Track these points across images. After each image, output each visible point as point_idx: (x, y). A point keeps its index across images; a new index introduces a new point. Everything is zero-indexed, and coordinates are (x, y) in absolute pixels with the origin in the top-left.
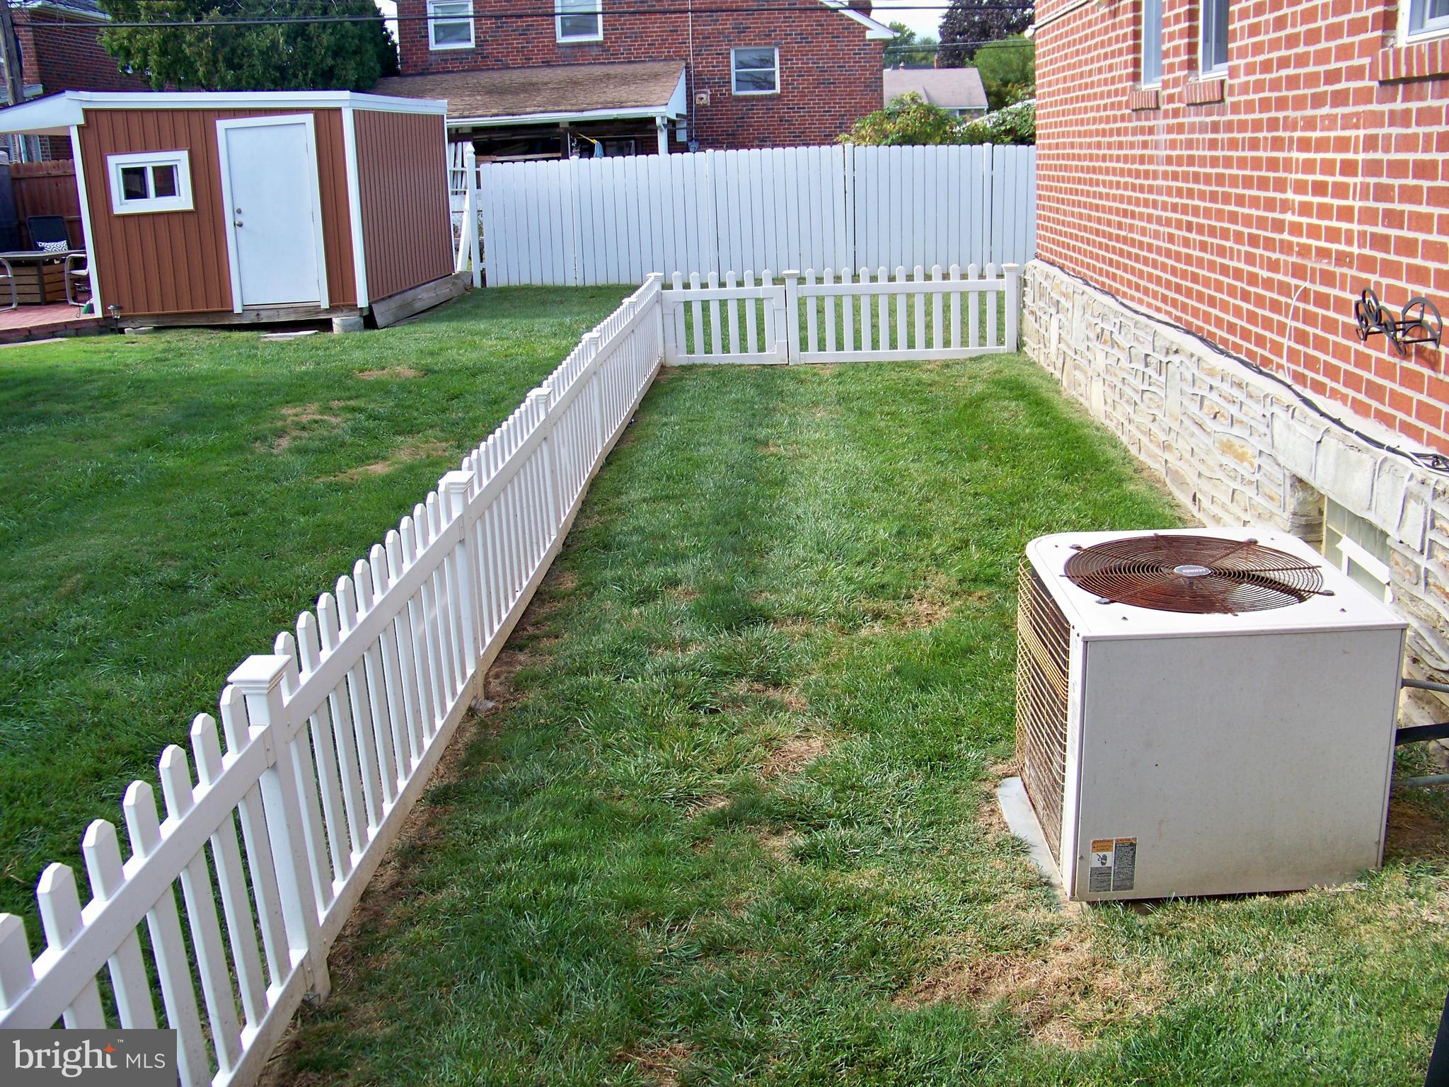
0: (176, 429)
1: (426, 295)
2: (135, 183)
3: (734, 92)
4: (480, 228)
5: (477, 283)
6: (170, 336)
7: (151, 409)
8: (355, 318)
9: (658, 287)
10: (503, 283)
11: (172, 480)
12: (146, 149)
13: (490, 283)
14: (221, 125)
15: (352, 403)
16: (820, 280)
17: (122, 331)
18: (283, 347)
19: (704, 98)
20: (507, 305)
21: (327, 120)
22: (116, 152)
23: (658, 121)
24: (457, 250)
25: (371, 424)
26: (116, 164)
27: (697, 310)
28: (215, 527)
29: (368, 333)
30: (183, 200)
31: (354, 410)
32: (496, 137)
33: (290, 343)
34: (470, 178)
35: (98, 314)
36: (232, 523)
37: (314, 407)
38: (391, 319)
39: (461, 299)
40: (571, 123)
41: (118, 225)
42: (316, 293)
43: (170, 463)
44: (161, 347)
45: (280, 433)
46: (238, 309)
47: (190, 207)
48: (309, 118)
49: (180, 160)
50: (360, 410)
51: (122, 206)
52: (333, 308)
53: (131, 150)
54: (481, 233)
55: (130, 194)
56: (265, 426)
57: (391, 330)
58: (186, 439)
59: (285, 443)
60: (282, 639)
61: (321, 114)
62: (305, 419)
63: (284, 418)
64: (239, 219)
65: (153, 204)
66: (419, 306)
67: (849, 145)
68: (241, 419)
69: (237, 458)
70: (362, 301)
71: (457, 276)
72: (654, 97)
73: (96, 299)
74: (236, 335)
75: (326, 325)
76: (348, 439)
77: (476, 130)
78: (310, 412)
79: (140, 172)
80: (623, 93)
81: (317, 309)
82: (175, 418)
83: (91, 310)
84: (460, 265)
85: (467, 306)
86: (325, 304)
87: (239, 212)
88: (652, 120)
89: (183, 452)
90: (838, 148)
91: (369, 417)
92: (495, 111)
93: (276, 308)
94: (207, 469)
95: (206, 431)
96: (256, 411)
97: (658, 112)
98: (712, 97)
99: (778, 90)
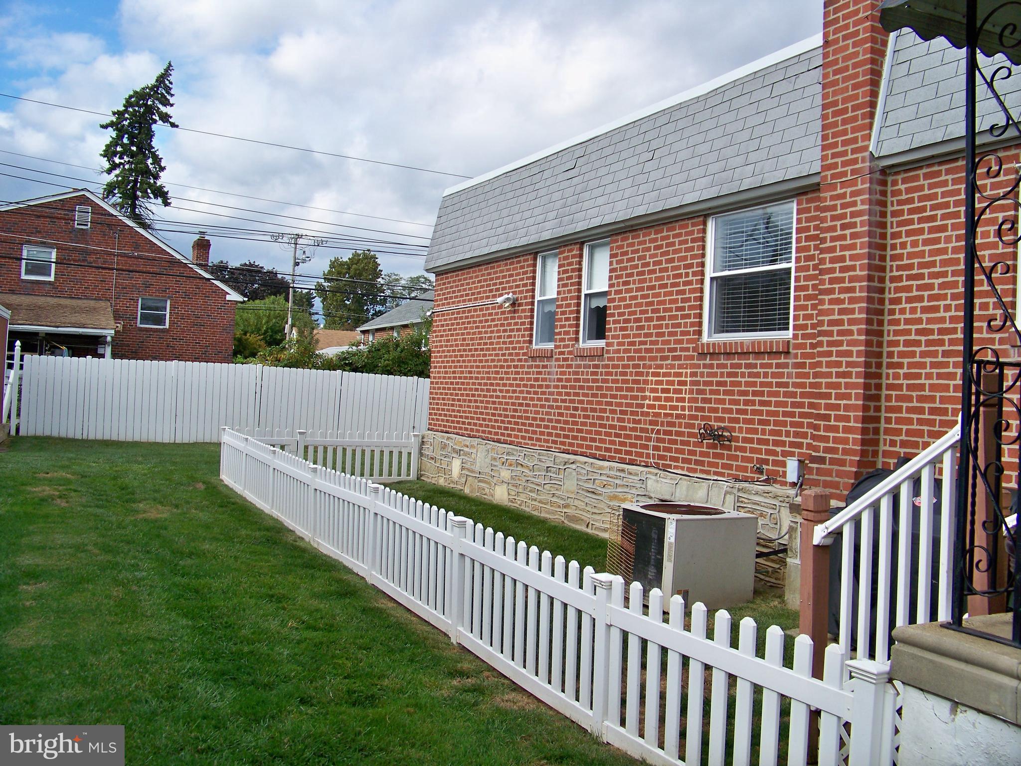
3: (139, 325)
5: (13, 432)
13: (22, 433)
19: (118, 327)
40: (47, 334)
84: (4, 419)
97: (109, 333)
98: (124, 326)
99: (167, 326)
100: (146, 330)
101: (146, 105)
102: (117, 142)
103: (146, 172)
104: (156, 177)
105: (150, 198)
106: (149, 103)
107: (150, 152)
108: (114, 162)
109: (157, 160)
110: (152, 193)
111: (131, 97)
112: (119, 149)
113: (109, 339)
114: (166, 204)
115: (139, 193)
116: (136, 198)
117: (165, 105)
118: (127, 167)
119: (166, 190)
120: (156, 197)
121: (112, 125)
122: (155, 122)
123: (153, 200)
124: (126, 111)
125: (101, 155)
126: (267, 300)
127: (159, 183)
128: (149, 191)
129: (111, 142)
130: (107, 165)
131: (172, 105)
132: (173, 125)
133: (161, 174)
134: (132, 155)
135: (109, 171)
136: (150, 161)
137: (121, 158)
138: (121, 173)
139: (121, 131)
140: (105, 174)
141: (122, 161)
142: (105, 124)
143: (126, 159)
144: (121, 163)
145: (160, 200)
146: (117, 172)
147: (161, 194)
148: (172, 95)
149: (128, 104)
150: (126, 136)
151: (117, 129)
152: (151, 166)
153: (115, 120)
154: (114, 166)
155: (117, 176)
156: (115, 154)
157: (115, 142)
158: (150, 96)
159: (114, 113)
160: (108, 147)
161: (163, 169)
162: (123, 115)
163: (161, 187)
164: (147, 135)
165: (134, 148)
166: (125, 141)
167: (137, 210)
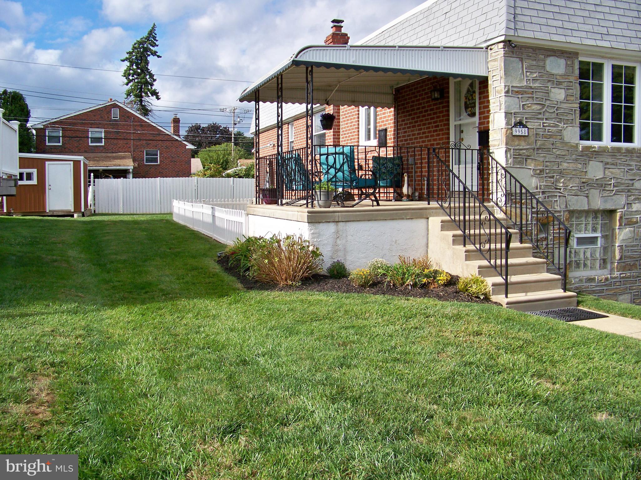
3: (145, 163)
4: (94, 196)
5: (93, 212)
8: (80, 214)
10: (100, 212)
12: (24, 168)
13: (97, 212)
14: (47, 163)
17: (12, 216)
19: (136, 165)
21: (77, 164)
23: (128, 170)
30: (34, 182)
34: (92, 183)
35: (5, 211)
40: (103, 170)
42: (70, 207)
46: (48, 211)
47: (36, 184)
48: (72, 163)
49: (34, 171)
52: (74, 212)
61: (75, 162)
64: (50, 187)
65: (25, 182)
67: (196, 177)
70: (83, 210)
72: (123, 164)
73: (5, 207)
74: (47, 218)
75: (72, 216)
79: (23, 174)
81: (70, 212)
86: (73, 210)
87: (50, 185)
88: (126, 170)
90: (193, 178)
93: (58, 211)
97: (131, 168)
98: (138, 164)
99: (159, 163)
100: (149, 165)
101: (143, 47)
102: (130, 68)
103: (147, 83)
104: (152, 85)
105: (149, 96)
106: (145, 46)
107: (147, 72)
108: (129, 79)
109: (152, 76)
110: (151, 93)
111: (135, 44)
112: (131, 72)
113: (131, 171)
114: (158, 98)
115: (143, 94)
116: (142, 97)
117: (153, 46)
118: (136, 81)
119: (157, 91)
120: (152, 95)
121: (127, 59)
122: (149, 55)
123: (151, 97)
124: (133, 52)
125: (122, 76)
126: (223, 145)
127: (154, 88)
128: (148, 93)
129: (127, 69)
130: (126, 81)
131: (157, 46)
132: (159, 57)
133: (154, 83)
134: (139, 75)
135: (127, 84)
136: (148, 77)
137: (133, 76)
138: (133, 84)
139: (132, 63)
140: (125, 85)
141: (134, 78)
142: (123, 59)
143: (135, 76)
144: (133, 79)
145: (155, 97)
146: (131, 84)
147: (155, 93)
148: (157, 41)
149: (134, 48)
150: (134, 64)
151: (130, 62)
152: (148, 80)
153: (128, 57)
154: (130, 81)
155: (131, 86)
156: (129, 75)
157: (129, 69)
158: (145, 42)
159: (128, 53)
160: (126, 71)
161: (155, 80)
162: (132, 54)
163: (155, 90)
164: (145, 63)
165: (139, 71)
166: (135, 67)
167: (143, 103)
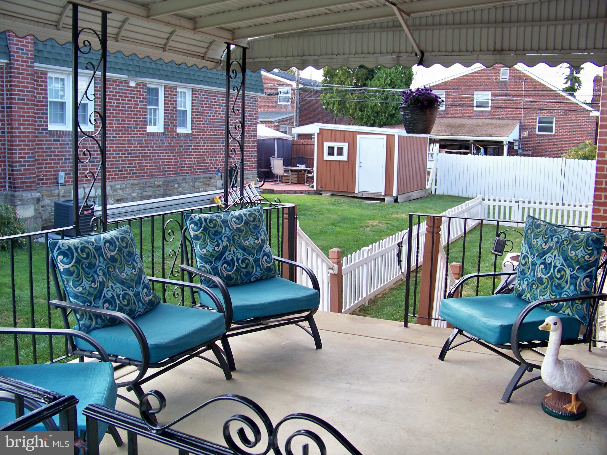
0: (339, 222)
1: (415, 195)
2: (331, 151)
3: (537, 132)
5: (433, 193)
6: (336, 198)
7: (333, 216)
8: (392, 199)
9: (480, 200)
10: (442, 193)
11: (339, 233)
12: (336, 141)
13: (437, 193)
14: (359, 136)
15: (388, 222)
16: (546, 204)
17: (321, 194)
18: (369, 205)
19: (525, 134)
20: (441, 200)
21: (390, 138)
22: (327, 141)
23: (504, 143)
24: (428, 180)
25: (392, 227)
26: (326, 145)
27: (491, 208)
28: (351, 243)
29: (396, 204)
30: (344, 157)
31: (388, 223)
32: (448, 143)
33: (371, 204)
35: (315, 188)
36: (355, 243)
37: (377, 221)
38: (403, 201)
39: (427, 197)
40: (474, 140)
41: (324, 163)
42: (380, 189)
43: (338, 229)
44: (333, 200)
45: (367, 227)
46: (357, 192)
47: (347, 160)
48: (385, 137)
49: (345, 146)
50: (389, 224)
51: (326, 157)
52: (385, 195)
53: (331, 141)
54: (436, 175)
55: (329, 154)
56: (363, 224)
57: (402, 204)
58: (342, 225)
59: (368, 229)
60: (370, 245)
61: (389, 136)
62: (374, 224)
63: (368, 223)
64: (360, 165)
65: (335, 158)
66: (413, 198)
67: (564, 158)
68: (357, 222)
69: (355, 230)
70: (395, 194)
71: (427, 190)
72: (504, 133)
73: (315, 184)
74: (355, 200)
75: (383, 200)
76: (385, 230)
77: (441, 140)
78: (376, 223)
79: (333, 148)
80: (494, 131)
81: (381, 195)
82: (339, 219)
83: (313, 187)
84: (428, 186)
85: (428, 200)
86: (383, 194)
87: (361, 163)
88: (502, 142)
89: (341, 227)
90: (560, 159)
91: (392, 226)
92: (448, 134)
93: (368, 193)
94: (348, 232)
95: (347, 223)
96: (361, 220)
97: (505, 139)
98: (528, 134)
99: (555, 133)
100: (541, 135)
